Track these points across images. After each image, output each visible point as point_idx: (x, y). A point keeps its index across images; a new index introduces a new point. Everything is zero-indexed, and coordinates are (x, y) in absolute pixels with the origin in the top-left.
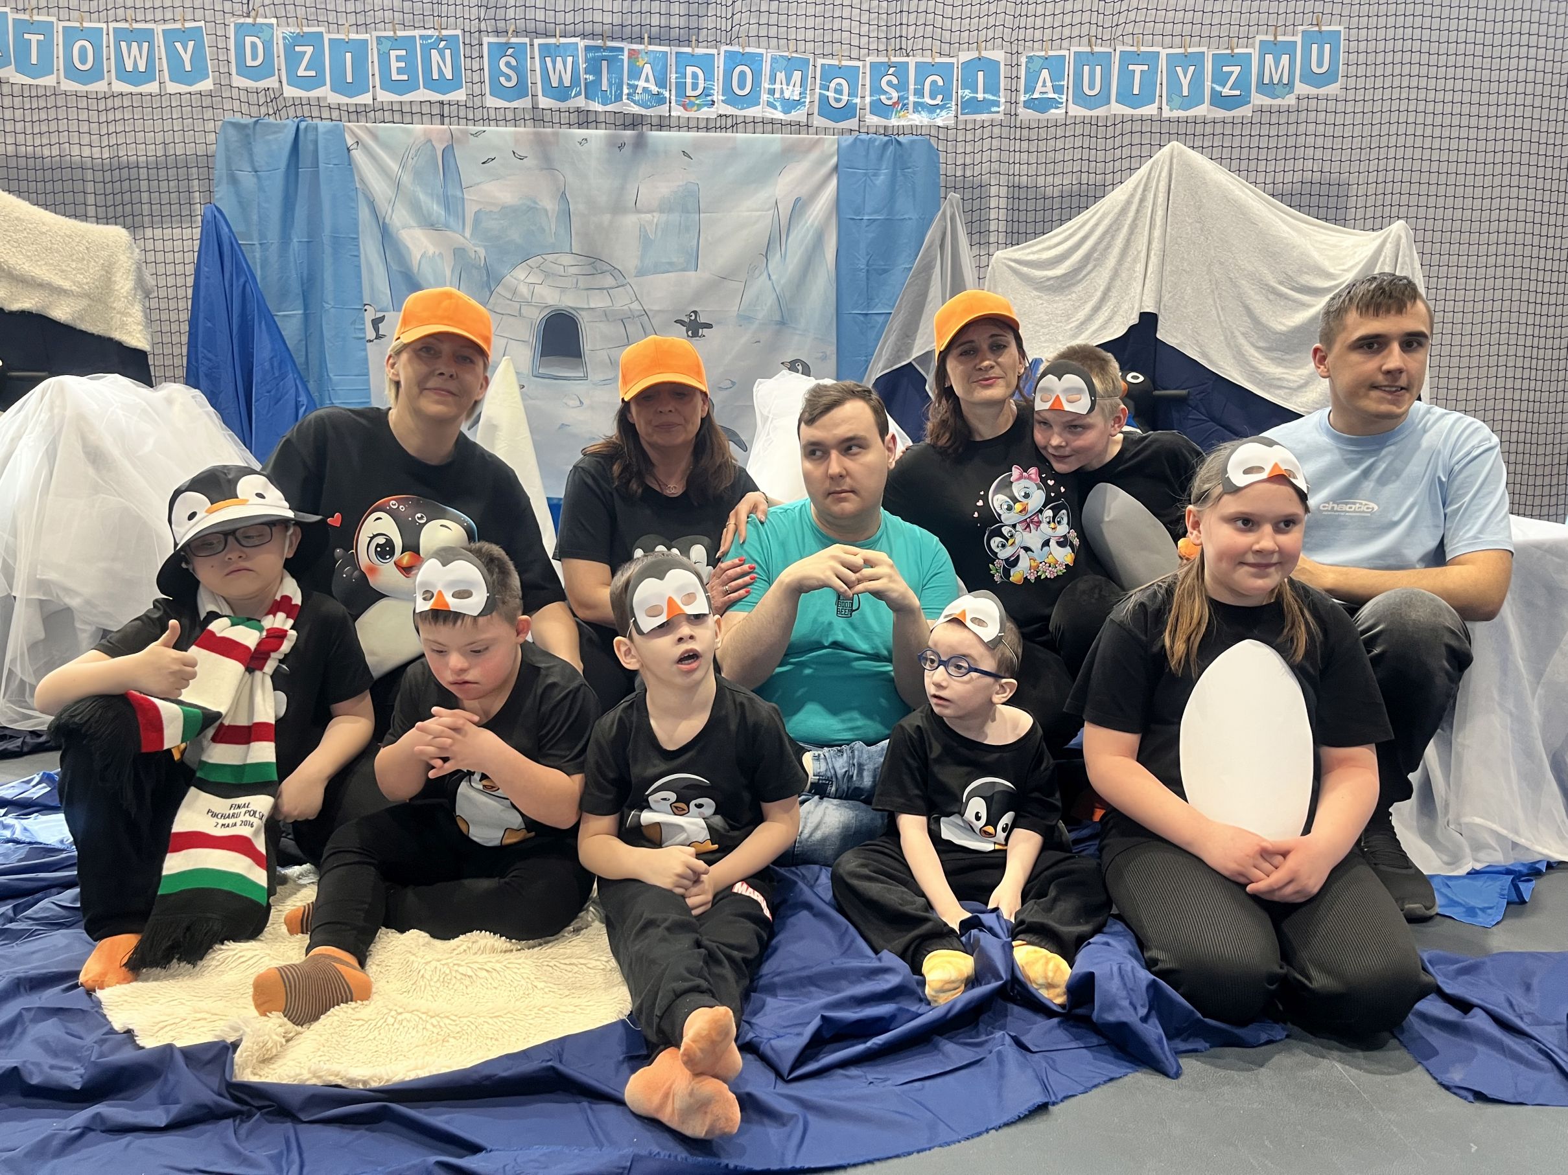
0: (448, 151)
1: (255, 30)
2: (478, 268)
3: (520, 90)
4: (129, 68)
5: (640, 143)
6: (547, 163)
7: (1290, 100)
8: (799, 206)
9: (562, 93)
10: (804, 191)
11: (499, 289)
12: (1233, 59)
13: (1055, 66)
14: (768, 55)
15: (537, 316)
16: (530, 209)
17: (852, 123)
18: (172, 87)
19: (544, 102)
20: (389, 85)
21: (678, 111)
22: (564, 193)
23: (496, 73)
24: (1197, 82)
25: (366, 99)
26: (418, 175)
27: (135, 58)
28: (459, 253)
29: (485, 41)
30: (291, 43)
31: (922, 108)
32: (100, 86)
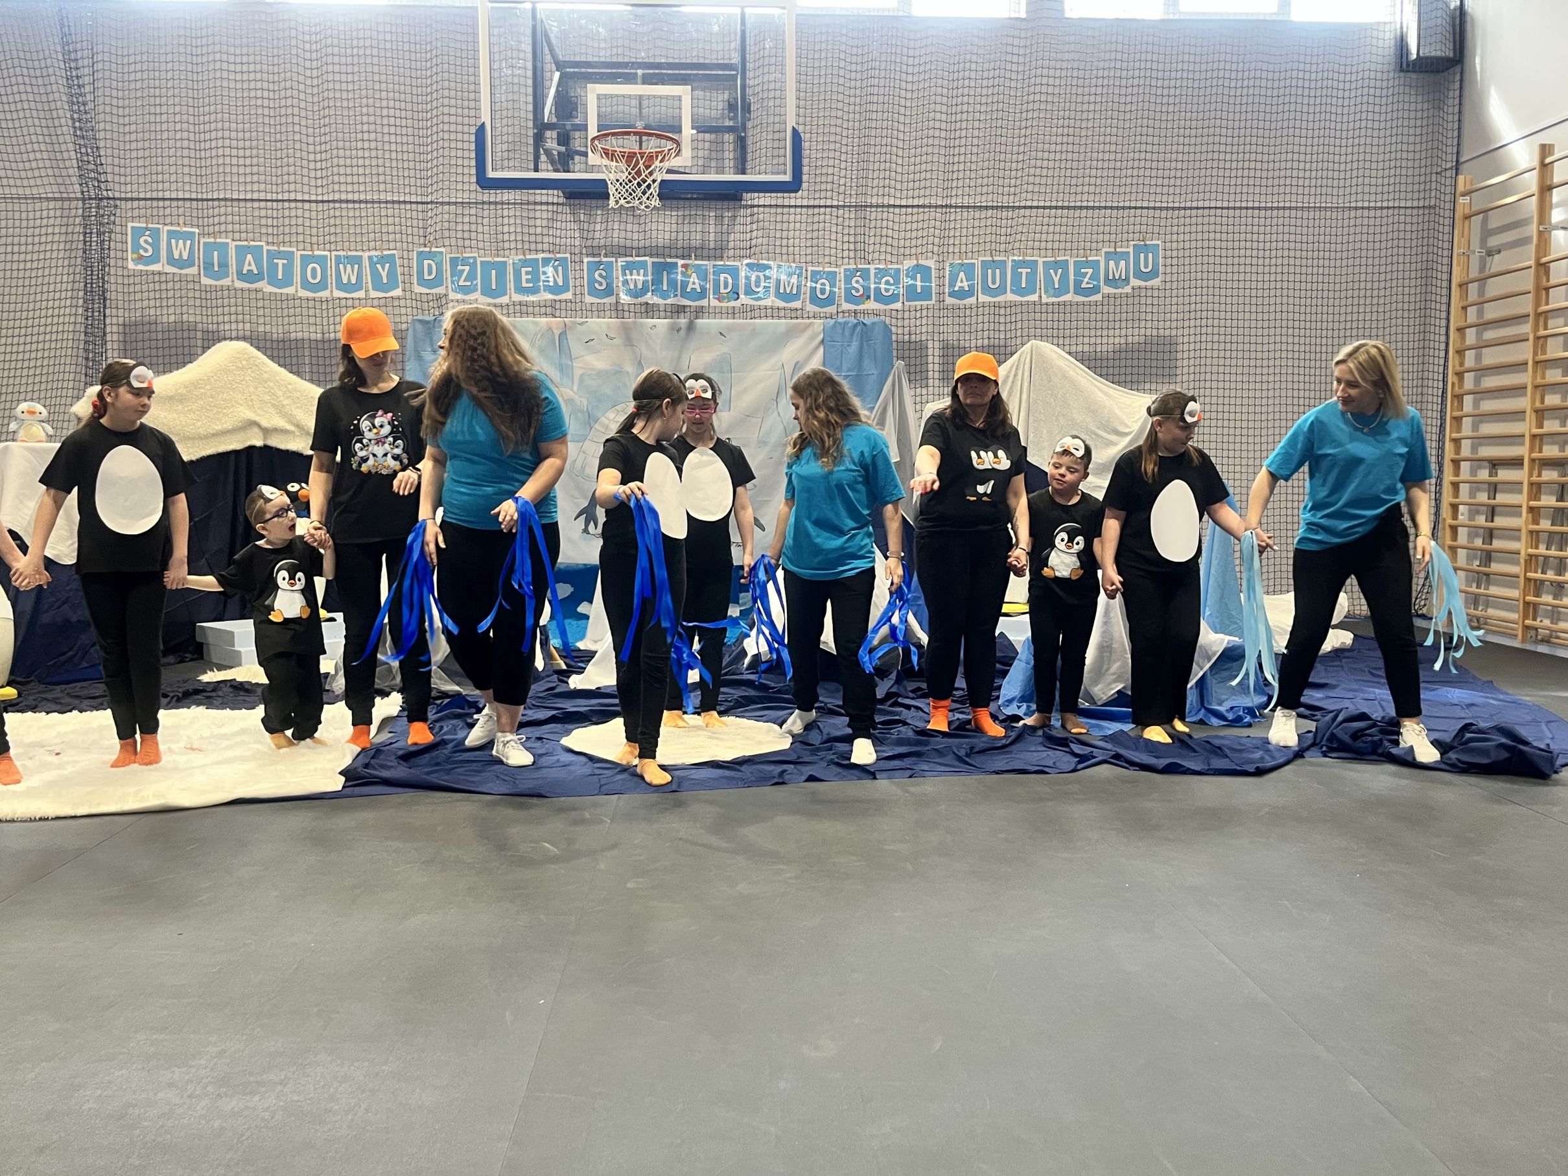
0: (563, 334)
2: (582, 412)
3: (609, 291)
4: (345, 281)
5: (691, 327)
6: (629, 341)
7: (1128, 289)
9: (636, 293)
10: (800, 357)
11: (597, 426)
12: (1088, 264)
13: (969, 270)
14: (775, 264)
16: (618, 372)
17: (832, 309)
19: (625, 298)
20: (520, 289)
21: (714, 303)
22: (640, 361)
23: (592, 281)
24: (1064, 279)
25: (504, 300)
26: (542, 351)
27: (349, 274)
29: (586, 260)
30: (454, 262)
31: (880, 297)
32: (325, 294)
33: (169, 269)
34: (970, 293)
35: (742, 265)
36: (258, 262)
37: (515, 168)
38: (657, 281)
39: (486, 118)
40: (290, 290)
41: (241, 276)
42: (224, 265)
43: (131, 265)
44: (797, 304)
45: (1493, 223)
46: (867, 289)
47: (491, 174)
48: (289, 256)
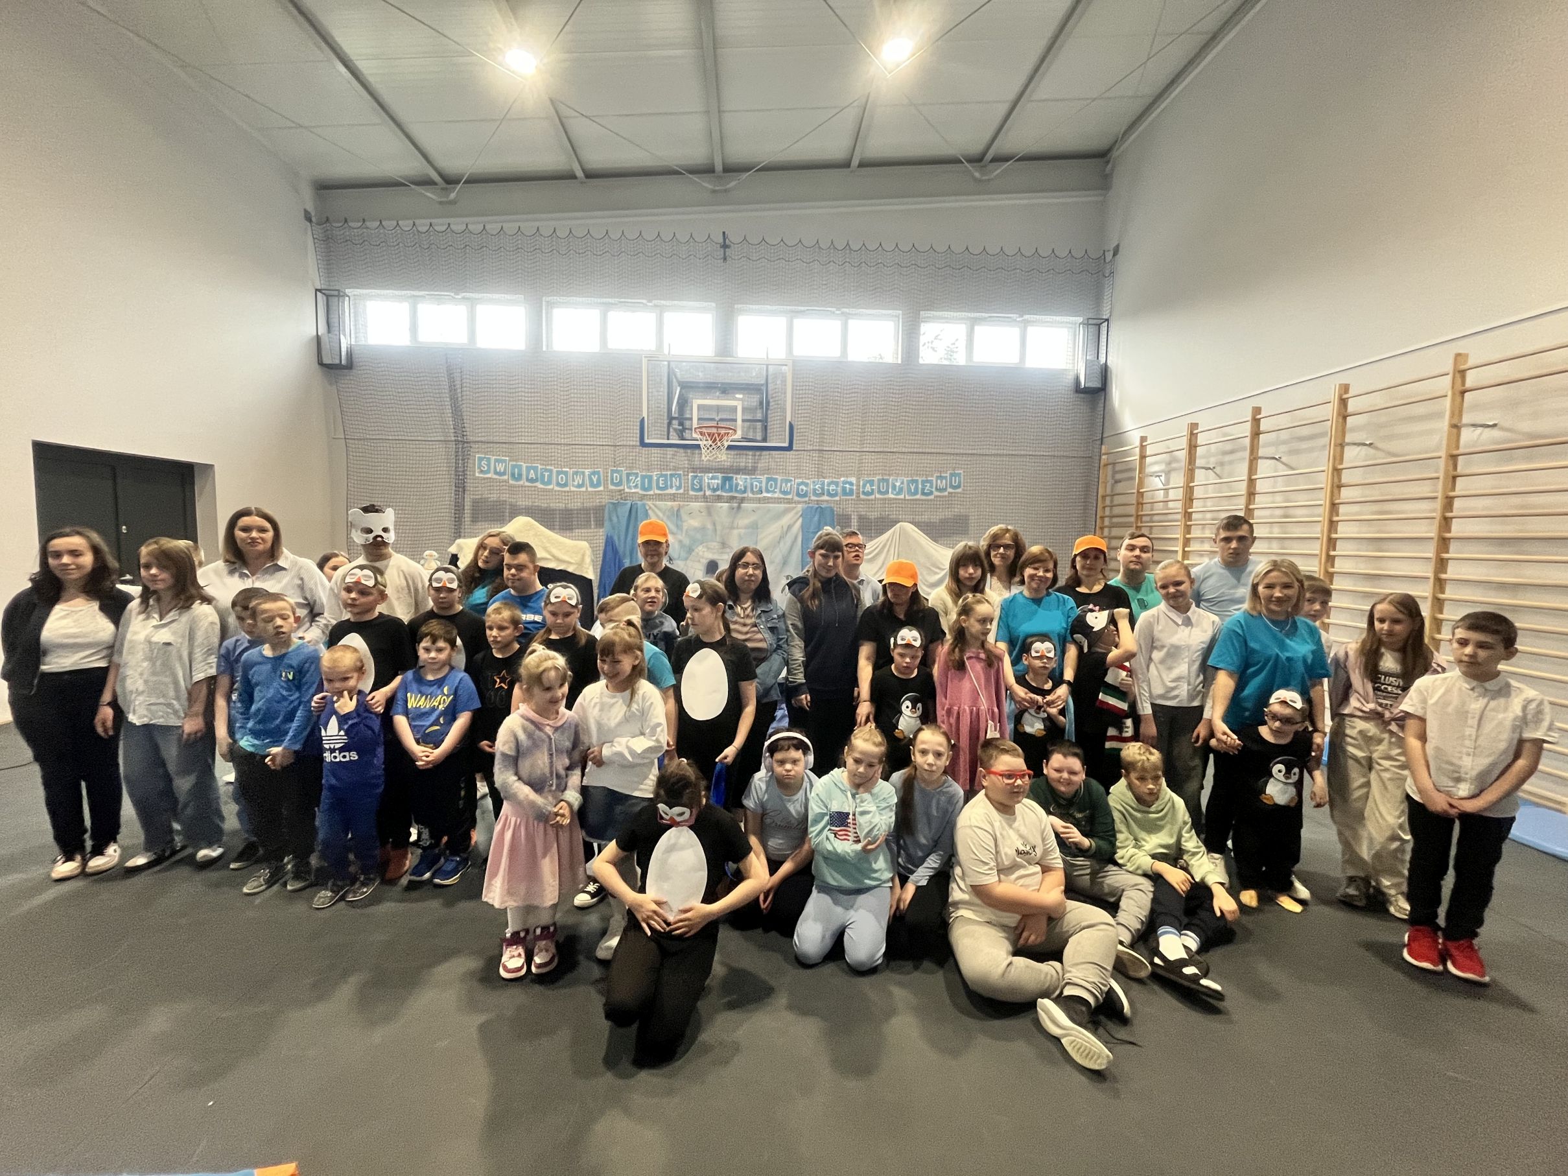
0: (678, 510)
1: (617, 471)
3: (700, 489)
4: (577, 483)
5: (739, 507)
6: (709, 513)
7: (946, 493)
8: (790, 527)
9: (714, 490)
10: (791, 522)
11: (692, 555)
12: (927, 481)
13: (872, 483)
14: (779, 478)
15: (705, 562)
16: (704, 528)
17: (807, 499)
18: (590, 489)
19: (708, 493)
20: (659, 488)
21: (751, 495)
22: (714, 524)
23: (693, 484)
24: (917, 488)
25: (651, 493)
26: (668, 517)
27: (578, 480)
28: (680, 542)
29: (691, 474)
30: (628, 475)
31: (829, 494)
32: (567, 489)
33: (495, 477)
34: (872, 493)
35: (764, 478)
36: (536, 475)
37: (657, 438)
38: (724, 484)
39: (645, 415)
40: (550, 487)
41: (528, 480)
42: (520, 475)
43: (477, 475)
44: (790, 497)
45: (1118, 468)
46: (823, 489)
47: (647, 441)
48: (551, 471)
